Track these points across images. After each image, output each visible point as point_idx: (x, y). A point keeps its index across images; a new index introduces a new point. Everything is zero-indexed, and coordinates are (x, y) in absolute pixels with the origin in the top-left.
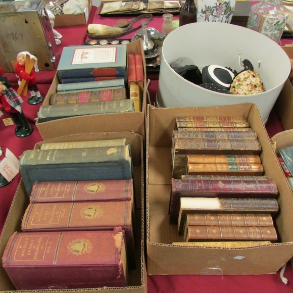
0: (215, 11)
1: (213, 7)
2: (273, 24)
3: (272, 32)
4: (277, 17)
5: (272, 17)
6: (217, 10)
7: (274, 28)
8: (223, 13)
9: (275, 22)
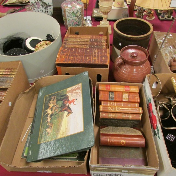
0: (36, 5)
1: (34, 3)
2: (71, 13)
3: (72, 18)
4: (72, 9)
5: (69, 9)
6: (37, 4)
7: (72, 15)
8: (41, 6)
9: (72, 12)
